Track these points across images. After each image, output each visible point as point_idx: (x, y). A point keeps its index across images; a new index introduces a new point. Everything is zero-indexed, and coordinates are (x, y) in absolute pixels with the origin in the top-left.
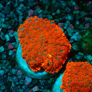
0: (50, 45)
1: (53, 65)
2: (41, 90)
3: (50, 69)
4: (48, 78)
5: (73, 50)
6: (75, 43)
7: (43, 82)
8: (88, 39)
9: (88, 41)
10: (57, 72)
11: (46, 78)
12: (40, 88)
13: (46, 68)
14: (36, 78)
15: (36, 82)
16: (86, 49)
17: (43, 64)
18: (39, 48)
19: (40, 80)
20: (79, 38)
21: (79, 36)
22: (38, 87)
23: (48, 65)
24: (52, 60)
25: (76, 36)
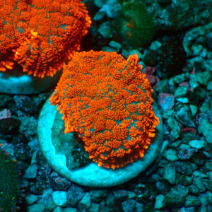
0: (36, 10)
1: (39, 54)
2: (15, 117)
3: (33, 64)
4: (35, 92)
5: (100, 37)
6: (108, 22)
7: (22, 100)
8: (132, 11)
9: (132, 16)
10: (52, 75)
11: (30, 93)
12: (14, 113)
13: (24, 63)
14: (5, 91)
15: (6, 99)
16: (128, 36)
17: (17, 53)
18: (9, 14)
19: (15, 97)
20: (116, 10)
21: (116, 6)
22: (11, 111)
23: (28, 53)
24: (39, 44)
25: (110, 5)
